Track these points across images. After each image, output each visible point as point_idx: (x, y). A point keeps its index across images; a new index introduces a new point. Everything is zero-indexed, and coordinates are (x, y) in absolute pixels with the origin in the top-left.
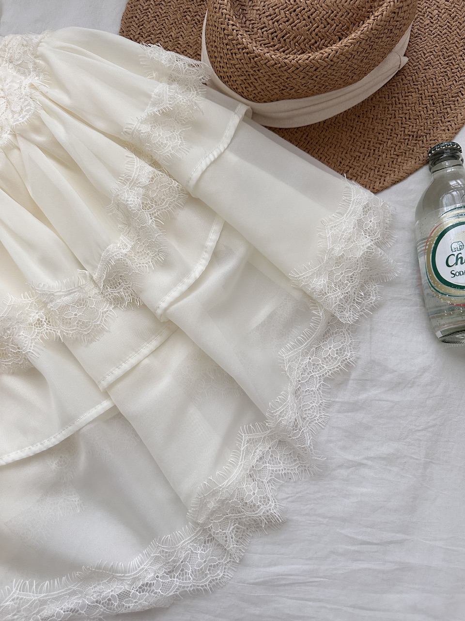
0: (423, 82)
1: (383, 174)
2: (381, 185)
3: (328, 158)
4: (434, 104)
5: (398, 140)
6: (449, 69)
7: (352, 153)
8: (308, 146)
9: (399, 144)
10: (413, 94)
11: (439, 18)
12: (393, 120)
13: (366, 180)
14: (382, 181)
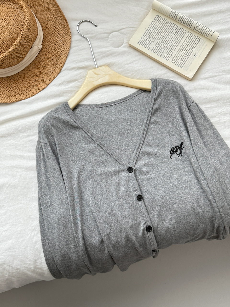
0: (48, 53)
1: (40, 87)
2: (39, 90)
3: (21, 84)
4: (53, 59)
5: (43, 74)
6: (56, 46)
7: (28, 82)
8: (13, 82)
9: (44, 76)
10: (45, 58)
11: (51, 28)
12: (41, 68)
13: (34, 89)
14: (39, 89)
